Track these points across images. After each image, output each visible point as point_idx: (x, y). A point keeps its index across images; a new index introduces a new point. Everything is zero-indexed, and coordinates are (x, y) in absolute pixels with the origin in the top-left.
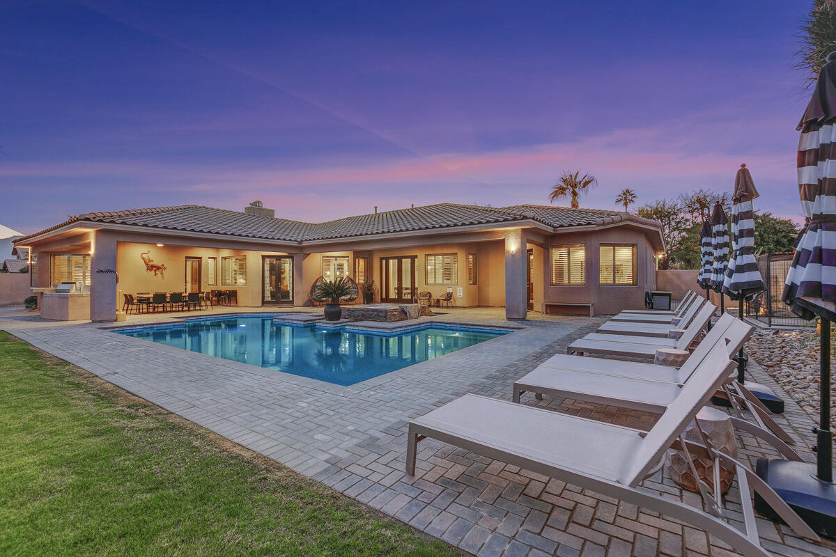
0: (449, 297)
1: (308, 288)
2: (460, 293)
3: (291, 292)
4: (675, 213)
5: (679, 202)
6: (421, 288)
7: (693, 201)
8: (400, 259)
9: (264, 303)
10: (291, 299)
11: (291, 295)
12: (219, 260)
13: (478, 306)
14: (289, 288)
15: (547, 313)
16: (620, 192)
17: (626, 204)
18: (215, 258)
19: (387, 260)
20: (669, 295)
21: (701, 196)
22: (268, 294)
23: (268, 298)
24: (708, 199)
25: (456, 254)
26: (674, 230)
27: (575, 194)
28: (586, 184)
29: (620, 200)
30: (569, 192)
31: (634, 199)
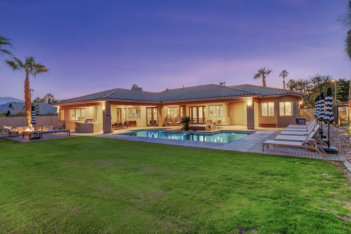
0: (220, 122)
1: (164, 119)
2: (224, 120)
3: (157, 121)
4: (306, 83)
5: (308, 78)
6: (207, 118)
7: (315, 78)
8: (197, 107)
9: (148, 125)
10: (157, 124)
11: (157, 122)
12: (127, 109)
13: (230, 125)
14: (157, 119)
15: (260, 127)
16: (281, 72)
17: (284, 77)
18: (125, 109)
19: (192, 108)
20: (305, 119)
21: (318, 76)
22: (149, 122)
23: (149, 124)
24: (321, 78)
25: (222, 105)
26: (306, 91)
27: (264, 77)
28: (269, 72)
29: (281, 75)
30: (261, 76)
31: (287, 75)
